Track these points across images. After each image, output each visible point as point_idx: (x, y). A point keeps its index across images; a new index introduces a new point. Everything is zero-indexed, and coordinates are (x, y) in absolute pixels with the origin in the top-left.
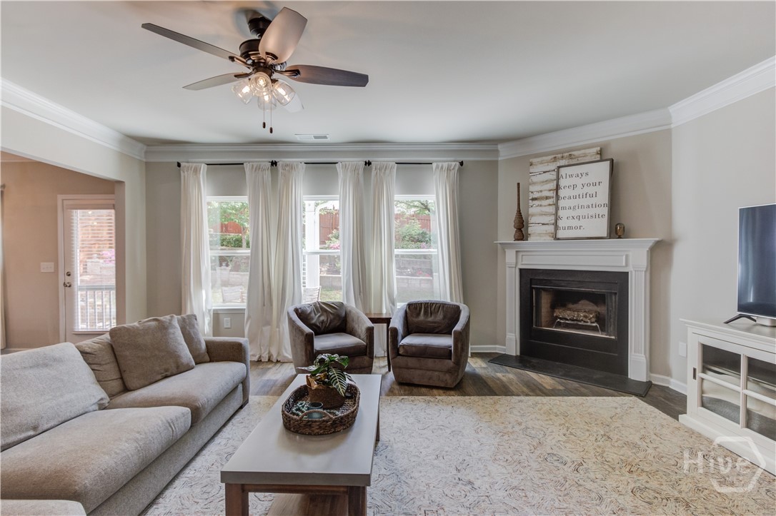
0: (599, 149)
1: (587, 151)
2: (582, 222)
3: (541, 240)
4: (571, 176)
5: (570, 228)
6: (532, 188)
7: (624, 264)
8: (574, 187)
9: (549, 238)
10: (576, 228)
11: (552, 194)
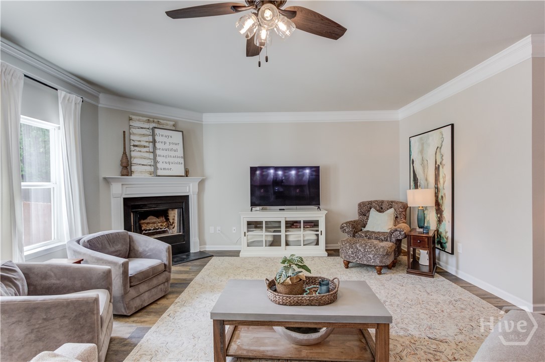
0: (174, 123)
1: (168, 122)
2: (171, 166)
3: (142, 176)
4: (162, 136)
5: (164, 169)
6: (132, 137)
7: (188, 191)
8: (165, 143)
9: (147, 175)
10: (168, 169)
11: (151, 145)
